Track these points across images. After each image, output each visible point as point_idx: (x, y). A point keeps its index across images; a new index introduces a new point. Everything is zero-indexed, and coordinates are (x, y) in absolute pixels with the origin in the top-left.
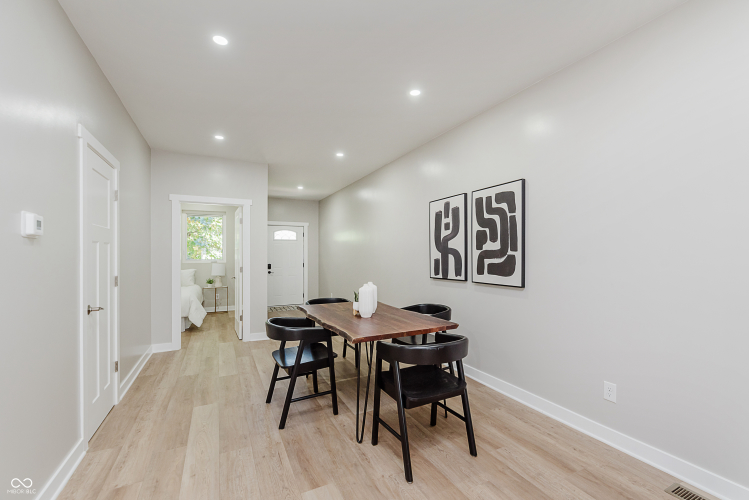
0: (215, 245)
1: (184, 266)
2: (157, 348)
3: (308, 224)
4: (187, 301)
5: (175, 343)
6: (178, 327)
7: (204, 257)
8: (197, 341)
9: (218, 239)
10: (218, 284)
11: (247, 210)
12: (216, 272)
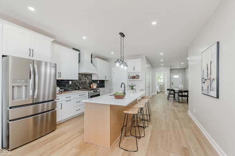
0: (162, 78)
1: (157, 83)
2: (154, 94)
3: (181, 74)
4: (158, 89)
5: (156, 94)
6: (156, 92)
7: (160, 81)
8: (159, 94)
9: (162, 77)
10: (162, 86)
11: (166, 74)
12: (162, 84)
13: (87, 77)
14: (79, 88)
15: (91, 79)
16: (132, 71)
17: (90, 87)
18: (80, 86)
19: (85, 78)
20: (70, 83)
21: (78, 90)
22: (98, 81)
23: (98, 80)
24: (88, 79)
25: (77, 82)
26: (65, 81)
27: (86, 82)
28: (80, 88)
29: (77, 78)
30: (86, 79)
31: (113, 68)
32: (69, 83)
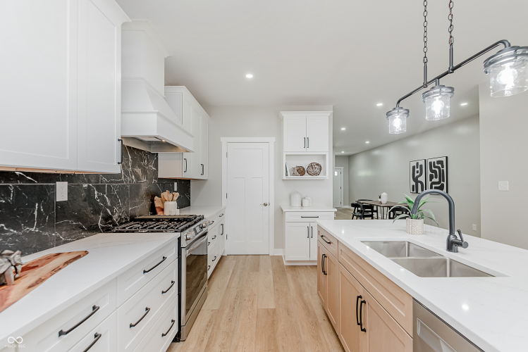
3: (343, 168)
13: (140, 166)
14: (107, 218)
15: (156, 172)
16: (300, 149)
17: (153, 210)
18: (111, 209)
19: (133, 166)
20: (62, 192)
21: (107, 230)
22: (176, 184)
23: (175, 180)
24: (144, 172)
25: (100, 189)
26: (21, 178)
27: (138, 187)
28: (115, 217)
29: (112, 165)
30: (139, 171)
31: (223, 139)
32: (54, 194)
